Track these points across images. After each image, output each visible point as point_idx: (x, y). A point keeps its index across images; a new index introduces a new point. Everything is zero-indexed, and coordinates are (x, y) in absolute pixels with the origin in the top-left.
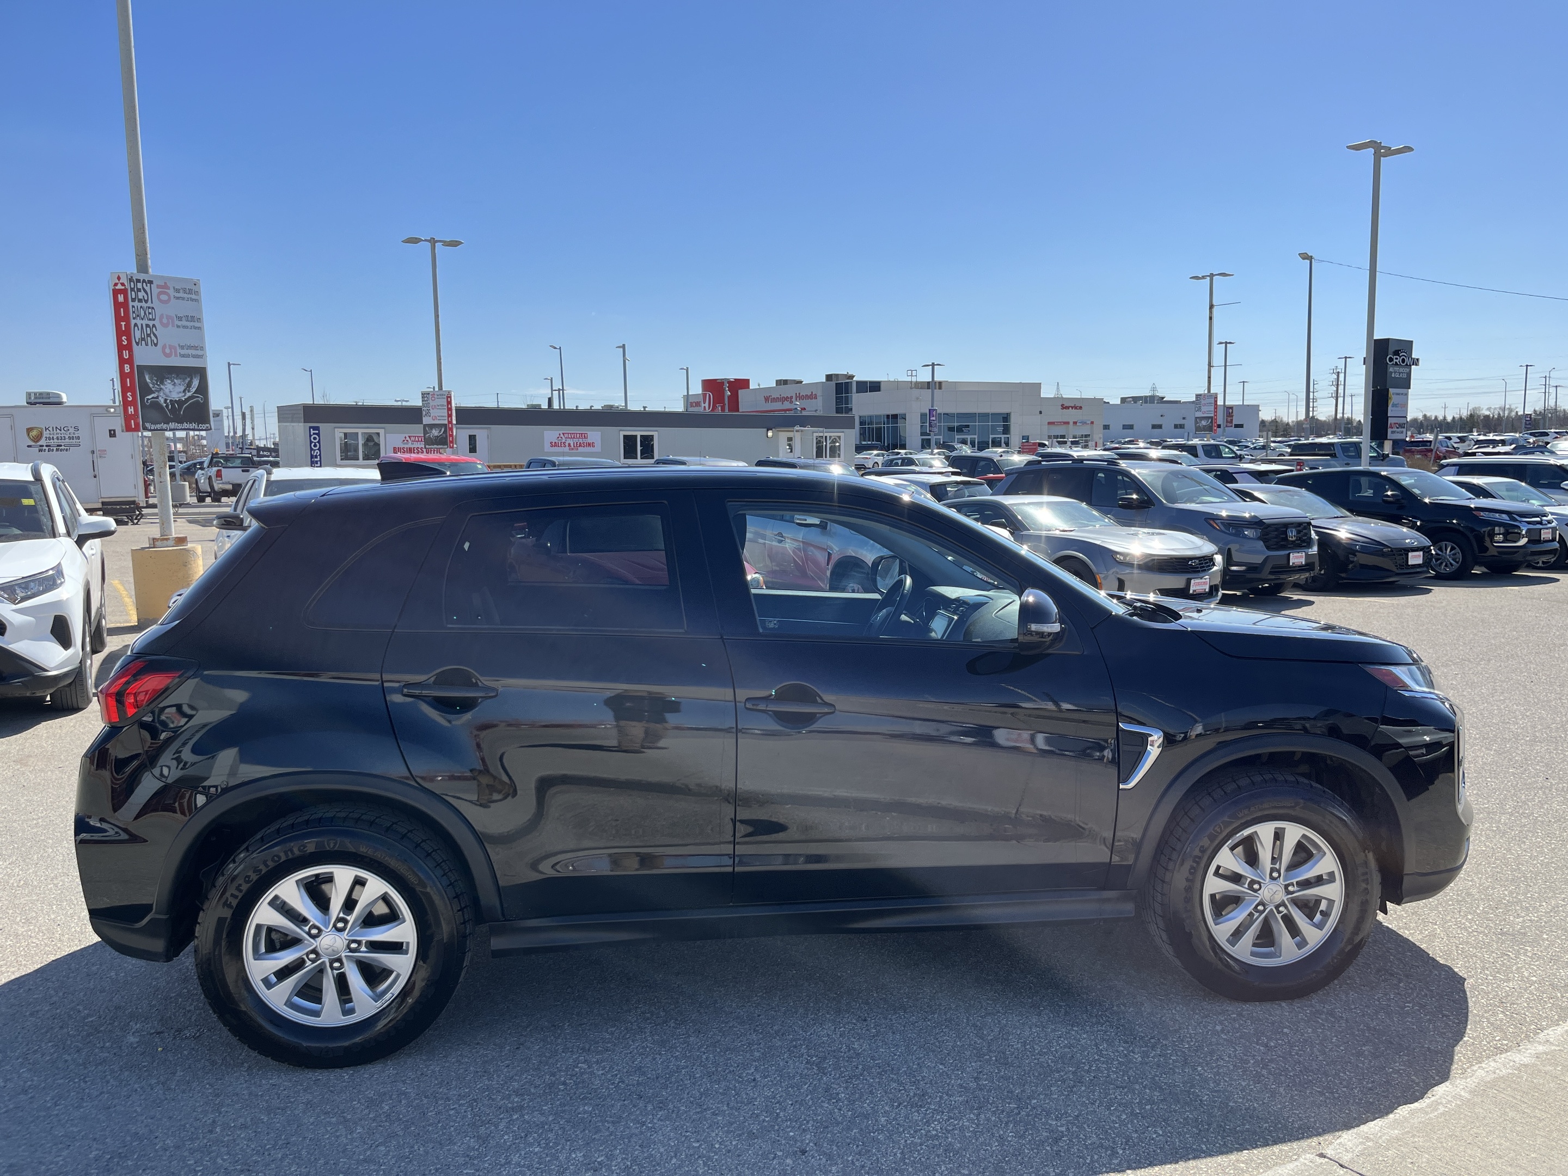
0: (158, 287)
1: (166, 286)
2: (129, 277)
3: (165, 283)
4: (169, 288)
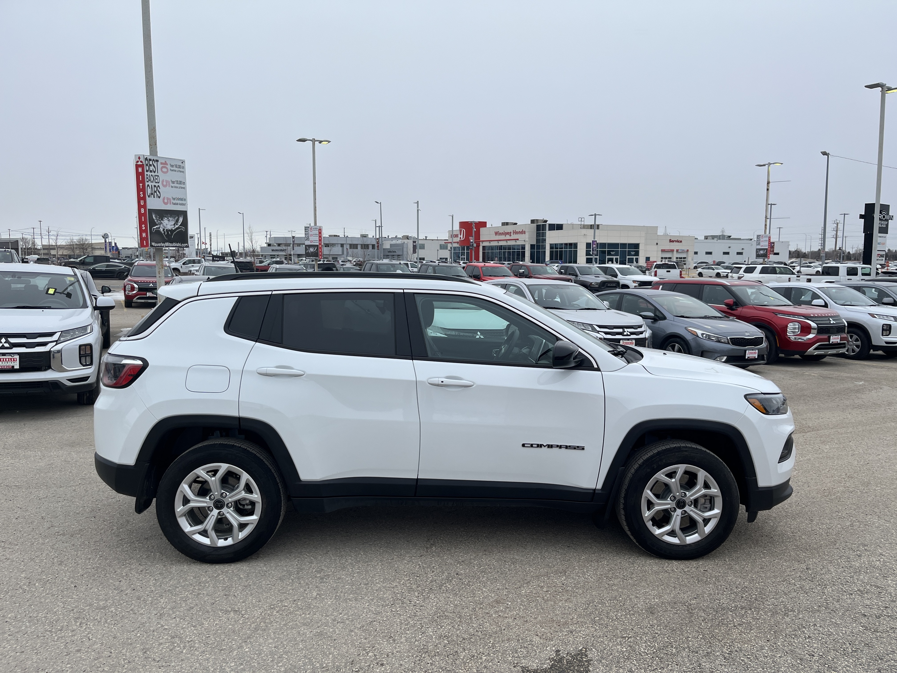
0: (162, 163)
1: (166, 163)
2: (145, 158)
3: (165, 161)
4: (167, 164)
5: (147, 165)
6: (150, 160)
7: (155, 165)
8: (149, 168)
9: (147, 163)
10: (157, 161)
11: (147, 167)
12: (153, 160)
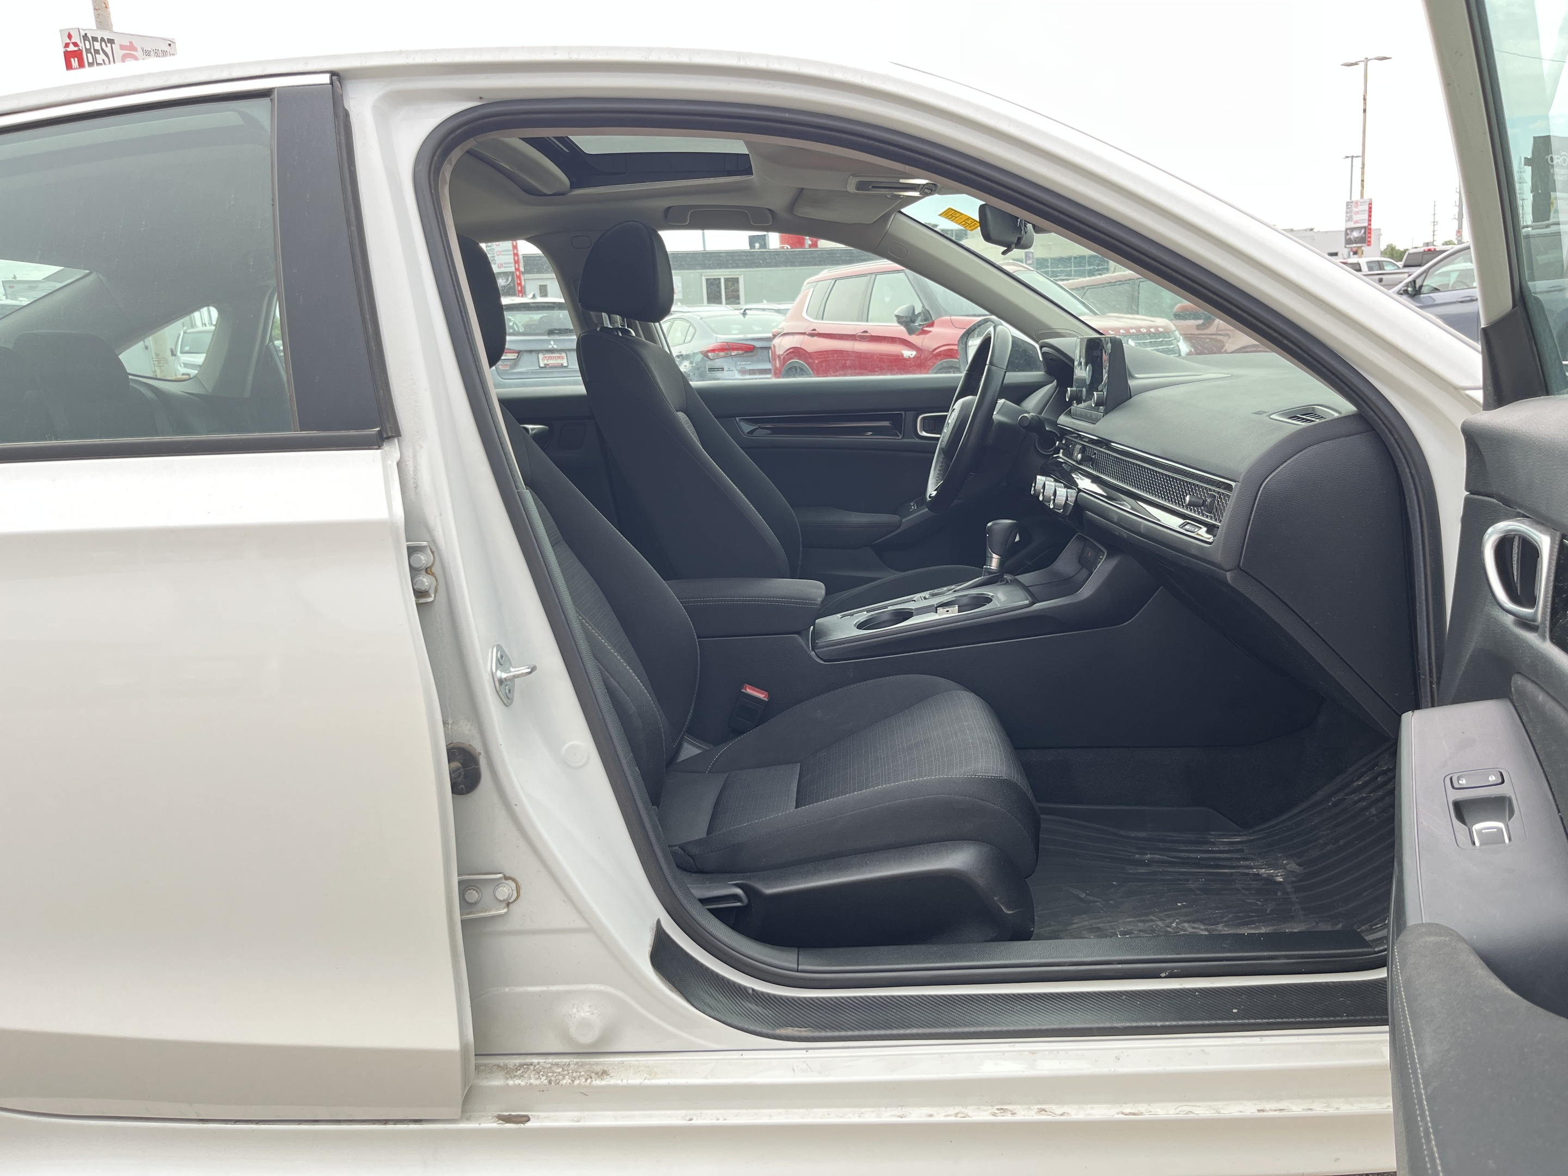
0: (122, 47)
1: (132, 47)
2: (83, 33)
3: (131, 42)
4: (136, 50)
5: (88, 51)
6: (95, 39)
7: (108, 50)
8: (94, 59)
9: (88, 47)
10: (111, 41)
11: (89, 55)
12: (102, 39)
